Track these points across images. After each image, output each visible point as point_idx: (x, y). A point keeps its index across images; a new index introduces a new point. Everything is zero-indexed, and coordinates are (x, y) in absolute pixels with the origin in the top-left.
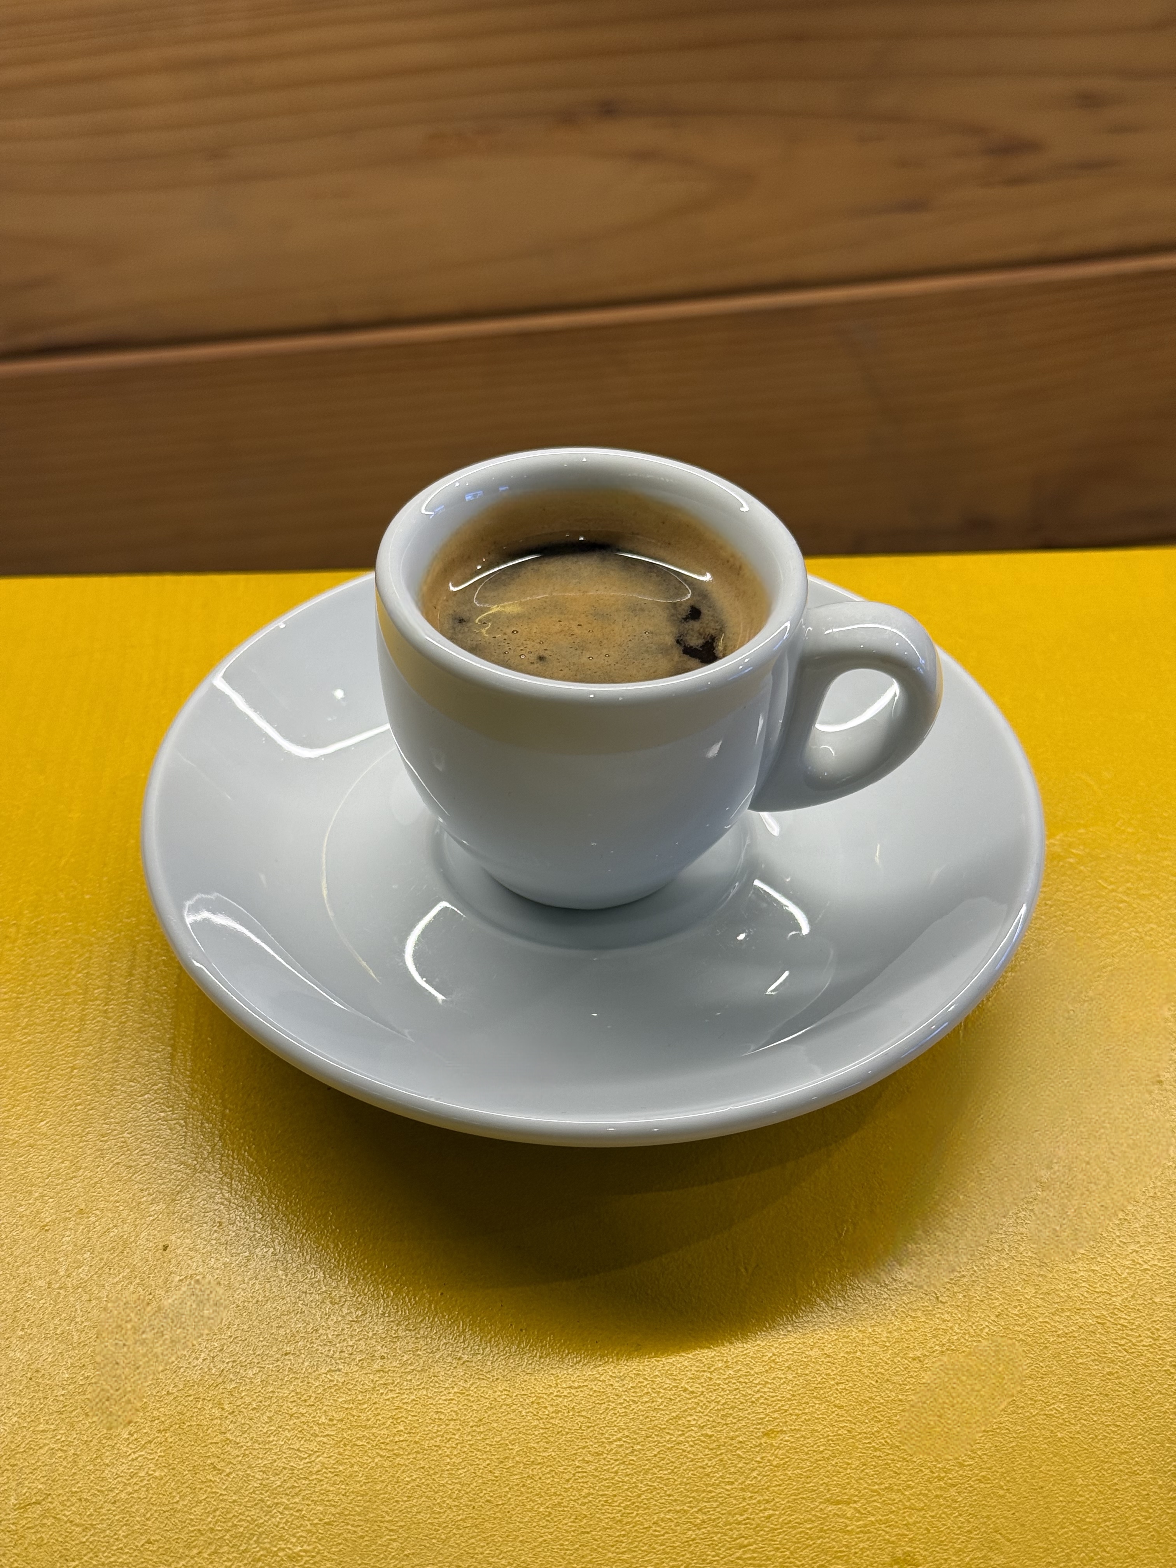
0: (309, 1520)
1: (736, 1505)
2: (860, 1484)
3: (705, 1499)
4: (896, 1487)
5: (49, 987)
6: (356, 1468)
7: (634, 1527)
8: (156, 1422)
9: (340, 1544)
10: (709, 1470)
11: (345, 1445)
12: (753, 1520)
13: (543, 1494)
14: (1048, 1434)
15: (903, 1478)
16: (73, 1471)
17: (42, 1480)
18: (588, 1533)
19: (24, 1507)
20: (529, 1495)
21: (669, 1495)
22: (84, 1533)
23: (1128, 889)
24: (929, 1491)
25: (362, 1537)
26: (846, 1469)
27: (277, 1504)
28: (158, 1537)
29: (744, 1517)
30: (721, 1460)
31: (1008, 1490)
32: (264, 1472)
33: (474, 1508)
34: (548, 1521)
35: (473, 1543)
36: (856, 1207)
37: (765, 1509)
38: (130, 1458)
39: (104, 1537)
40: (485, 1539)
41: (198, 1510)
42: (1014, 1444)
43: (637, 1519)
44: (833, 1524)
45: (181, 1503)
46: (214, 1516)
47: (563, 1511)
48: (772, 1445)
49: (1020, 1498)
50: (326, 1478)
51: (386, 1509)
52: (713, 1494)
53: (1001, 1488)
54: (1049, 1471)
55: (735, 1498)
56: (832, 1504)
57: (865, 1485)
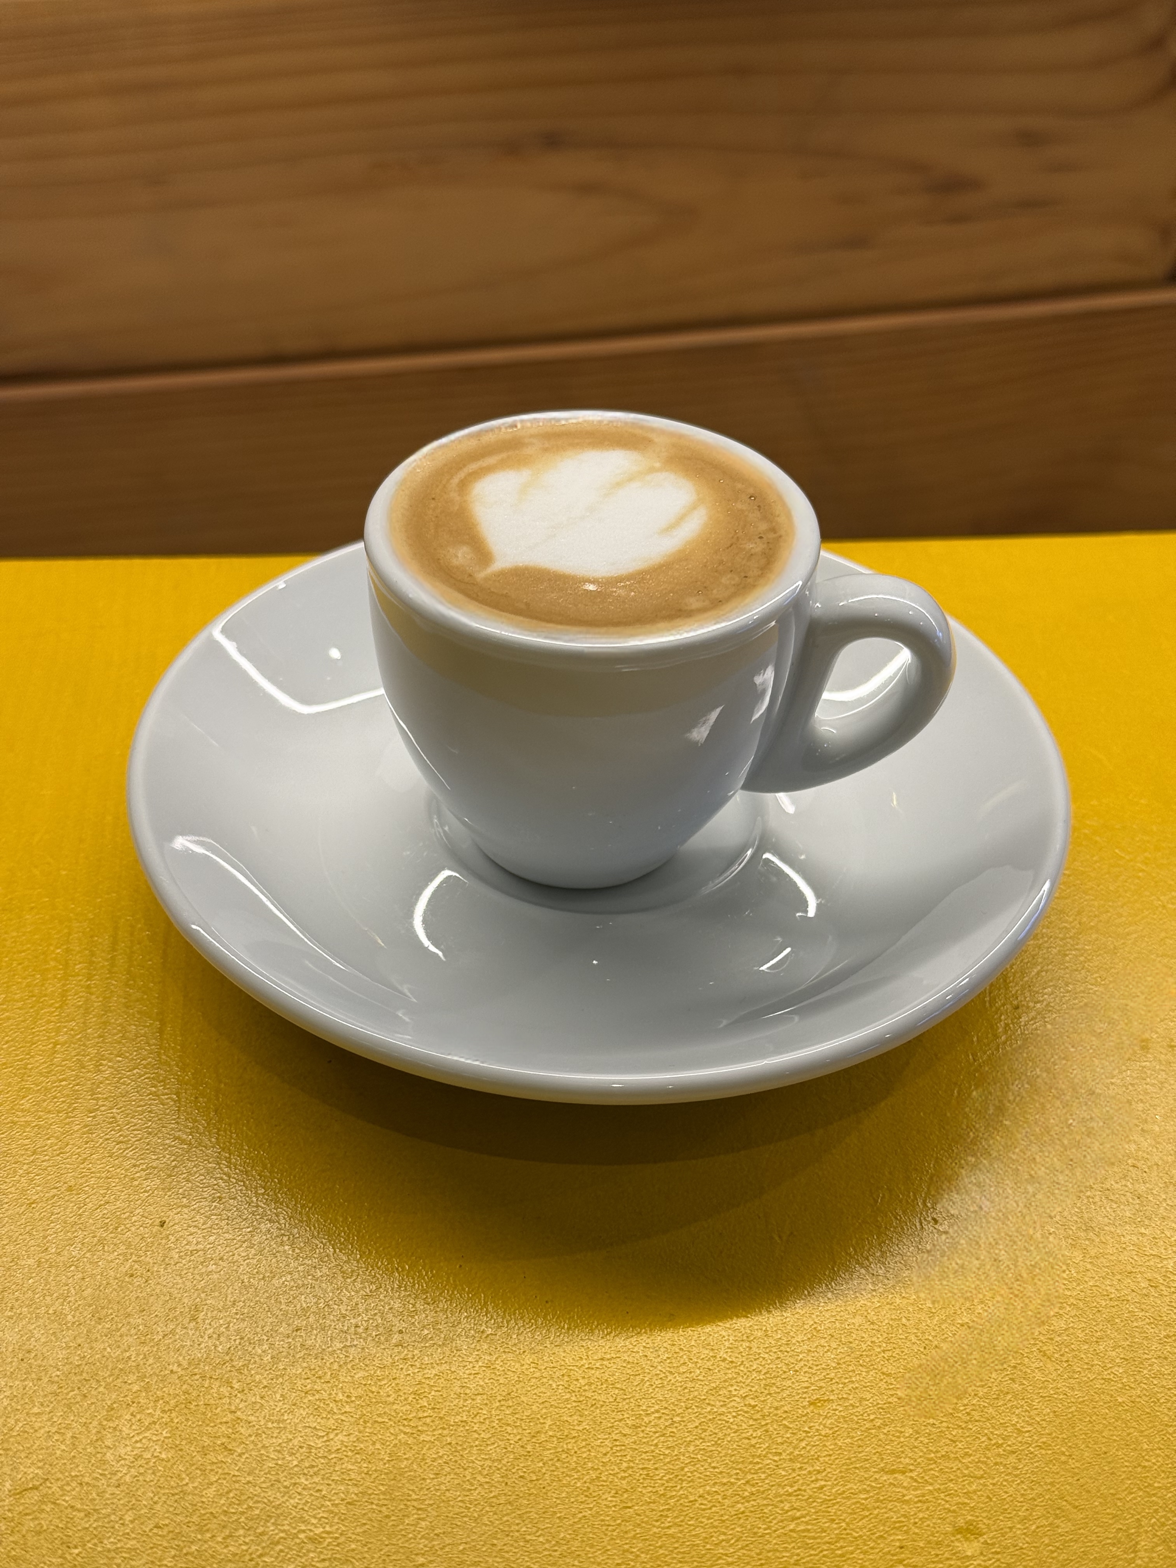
0: (330, 1500)
1: (785, 1476)
2: (916, 1453)
3: (752, 1471)
4: (952, 1455)
5: (26, 963)
6: (378, 1446)
7: (678, 1501)
8: (161, 1402)
9: (365, 1524)
10: (753, 1442)
11: (365, 1422)
12: (805, 1491)
13: (579, 1469)
14: (1108, 1398)
15: (960, 1445)
16: (72, 1454)
17: (40, 1464)
18: (630, 1508)
19: (19, 1493)
20: (565, 1470)
21: (714, 1468)
22: (86, 1519)
23: (1146, 858)
24: (988, 1458)
25: (387, 1517)
26: (899, 1437)
27: (295, 1484)
28: (167, 1521)
29: (795, 1488)
30: (767, 1431)
31: (1070, 1456)
32: (279, 1452)
33: (506, 1484)
34: (586, 1496)
35: (508, 1521)
36: (890, 1173)
37: (817, 1480)
38: (134, 1440)
39: (109, 1523)
40: (520, 1516)
41: (211, 1492)
42: (1073, 1409)
43: (681, 1492)
44: (889, 1494)
45: (190, 1485)
46: (228, 1498)
47: (603, 1485)
48: (819, 1414)
49: (1083, 1464)
50: (346, 1456)
51: (411, 1488)
52: (760, 1466)
53: (1063, 1453)
54: (1112, 1435)
55: (784, 1469)
56: (886, 1473)
57: (921, 1454)
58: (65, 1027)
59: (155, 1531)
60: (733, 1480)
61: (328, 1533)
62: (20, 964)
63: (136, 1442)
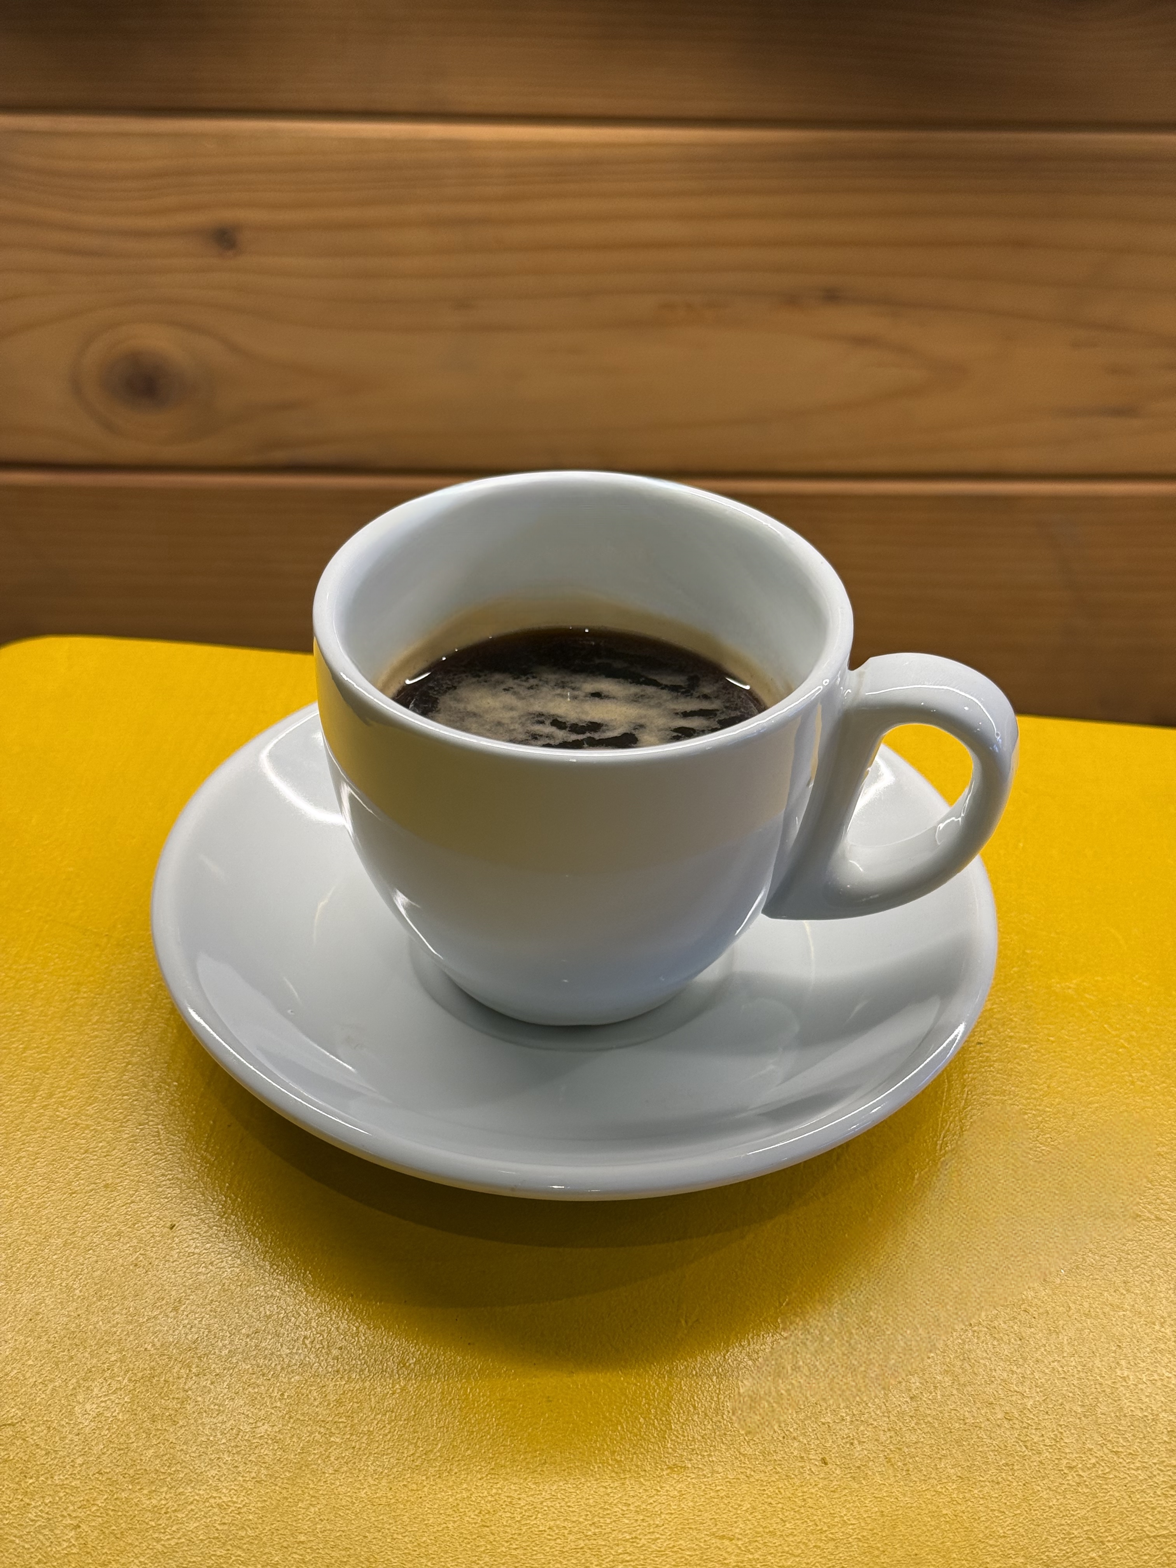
2: (747, 1525)
4: (779, 1533)
12: (640, 1539)
15: (788, 1525)
16: (49, 1402)
17: (21, 1407)
22: (45, 1457)
25: (285, 1498)
26: (736, 1509)
27: (219, 1458)
29: (633, 1536)
32: (213, 1430)
34: (454, 1511)
35: (383, 1519)
36: (802, 1282)
37: (654, 1532)
38: (100, 1400)
39: (62, 1463)
40: (394, 1517)
41: (150, 1452)
42: (899, 1512)
44: (712, 1556)
56: (716, 1537)
58: (139, 1051)
59: (97, 1475)
60: (581, 1520)
61: (234, 1503)
62: (118, 992)
63: (102, 1402)
